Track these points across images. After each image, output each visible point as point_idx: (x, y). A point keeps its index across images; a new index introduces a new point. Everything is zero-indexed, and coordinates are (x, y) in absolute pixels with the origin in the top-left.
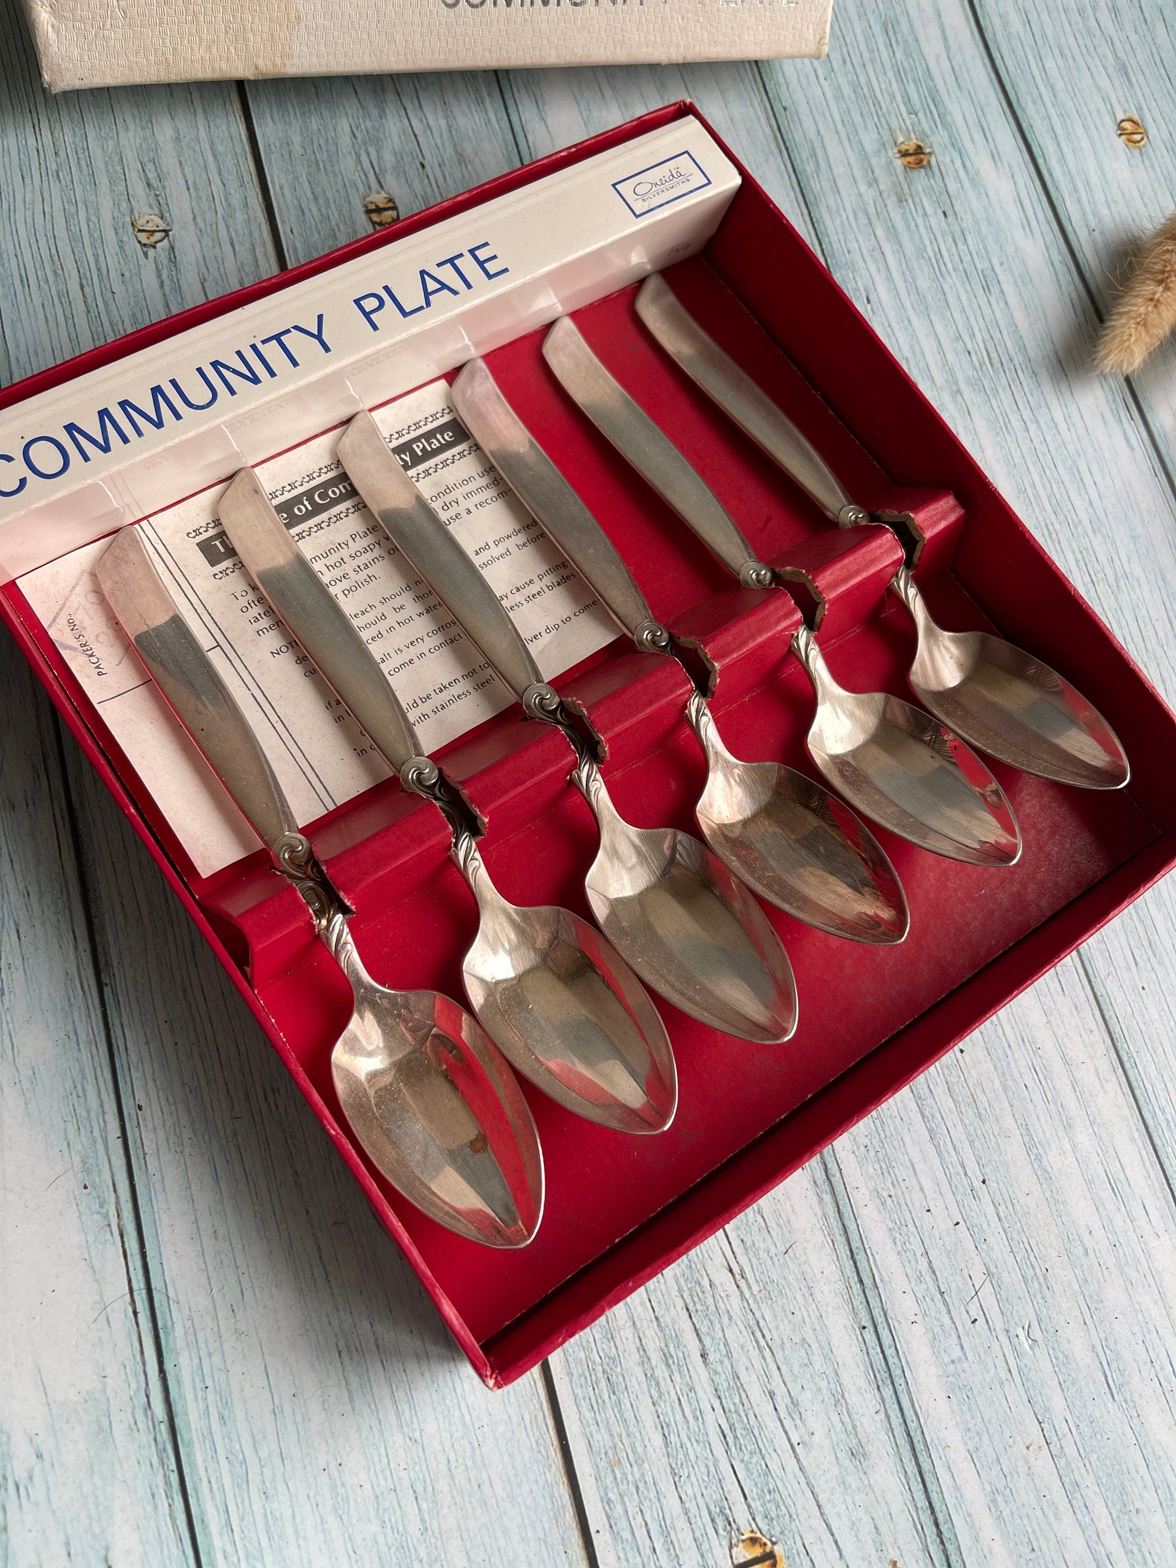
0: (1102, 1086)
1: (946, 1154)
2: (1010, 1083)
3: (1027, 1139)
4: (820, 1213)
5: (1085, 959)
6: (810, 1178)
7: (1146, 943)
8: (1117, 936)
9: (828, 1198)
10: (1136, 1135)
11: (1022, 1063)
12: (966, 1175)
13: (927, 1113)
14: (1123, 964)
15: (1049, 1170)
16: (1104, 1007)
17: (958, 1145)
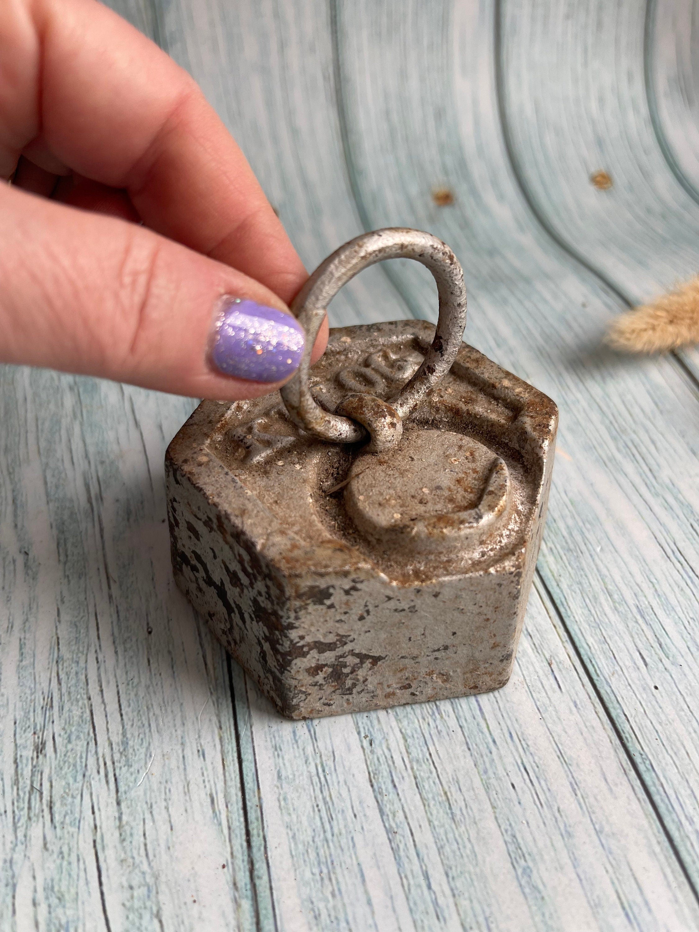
0: (611, 790)
1: (405, 860)
2: (493, 781)
3: (512, 848)
4: (233, 923)
5: (585, 658)
6: (229, 879)
7: (656, 645)
8: (621, 638)
9: (246, 905)
10: (657, 849)
11: (509, 760)
12: (429, 887)
13: (387, 810)
14: (629, 663)
15: (541, 887)
16: (609, 705)
17: (423, 851)
